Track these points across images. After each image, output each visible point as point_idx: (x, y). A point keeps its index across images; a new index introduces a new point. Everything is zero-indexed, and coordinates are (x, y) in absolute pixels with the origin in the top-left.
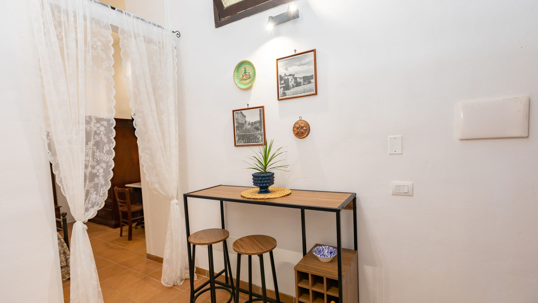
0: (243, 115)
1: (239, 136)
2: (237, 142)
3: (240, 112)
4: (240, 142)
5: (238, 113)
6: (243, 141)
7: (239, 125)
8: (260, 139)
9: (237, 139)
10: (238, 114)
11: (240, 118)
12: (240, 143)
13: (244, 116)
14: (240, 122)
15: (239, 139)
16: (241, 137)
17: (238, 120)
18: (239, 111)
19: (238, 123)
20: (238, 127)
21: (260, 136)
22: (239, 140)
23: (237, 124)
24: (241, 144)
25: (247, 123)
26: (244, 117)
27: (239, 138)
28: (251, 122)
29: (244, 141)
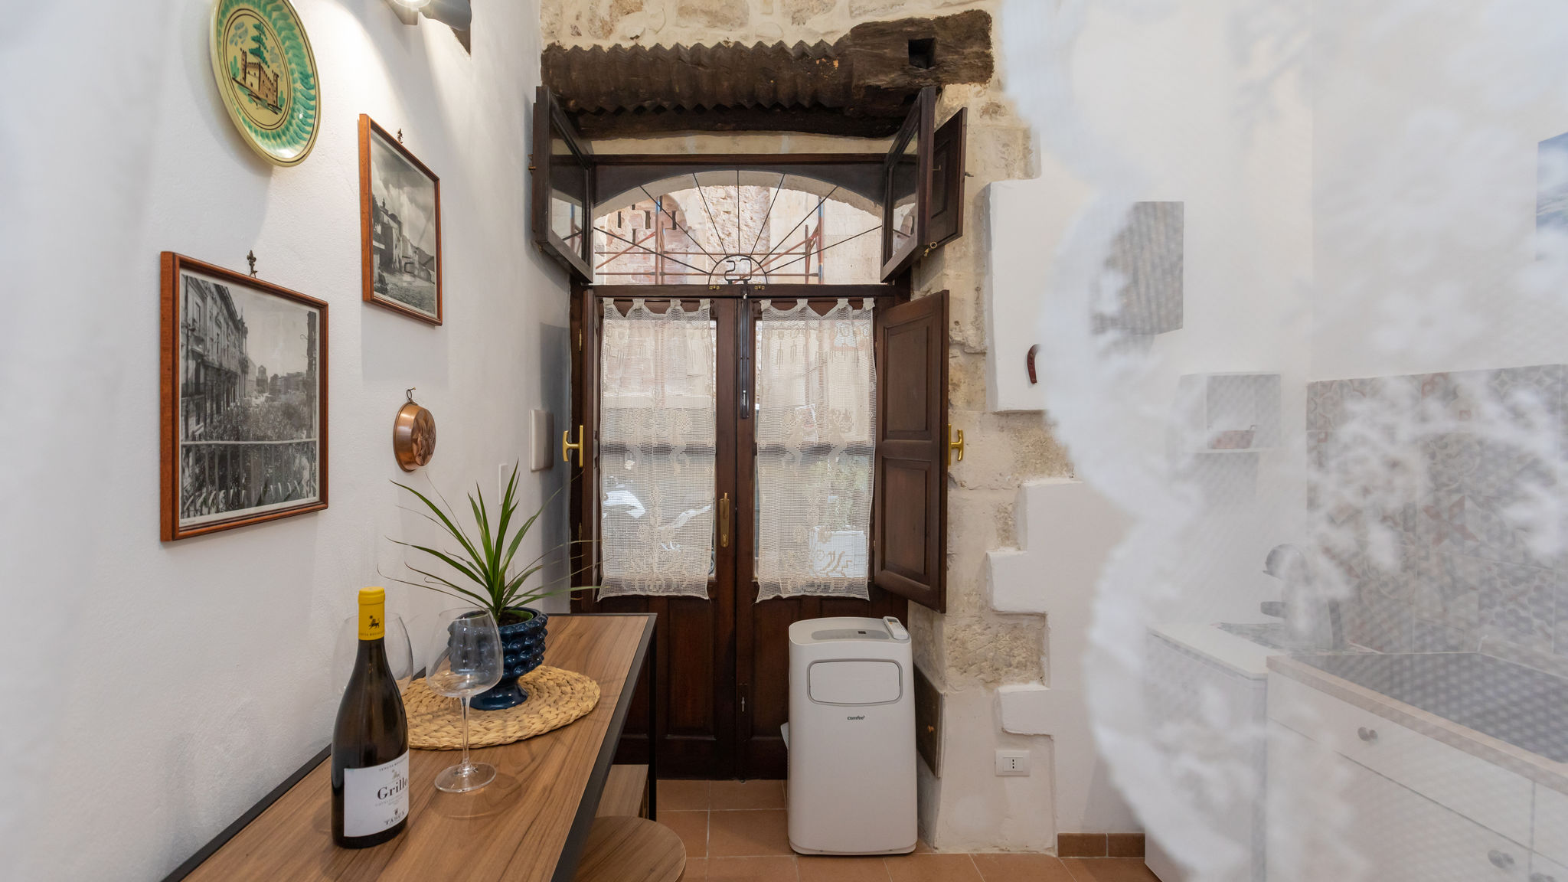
0: (231, 314)
1: (198, 460)
2: (184, 504)
3: (217, 287)
4: (205, 502)
5: (202, 291)
6: (222, 494)
7: (202, 380)
8: (306, 475)
9: (185, 481)
10: (204, 299)
11: (216, 330)
12: (205, 510)
13: (239, 327)
14: (213, 358)
15: (197, 479)
16: (211, 468)
17: (200, 340)
18: (212, 281)
19: (201, 360)
20: (196, 391)
21: (305, 461)
22: (200, 488)
23: (192, 364)
24: (214, 517)
25: (253, 375)
26: (237, 328)
27: (202, 471)
28: (270, 375)
29: (227, 495)
